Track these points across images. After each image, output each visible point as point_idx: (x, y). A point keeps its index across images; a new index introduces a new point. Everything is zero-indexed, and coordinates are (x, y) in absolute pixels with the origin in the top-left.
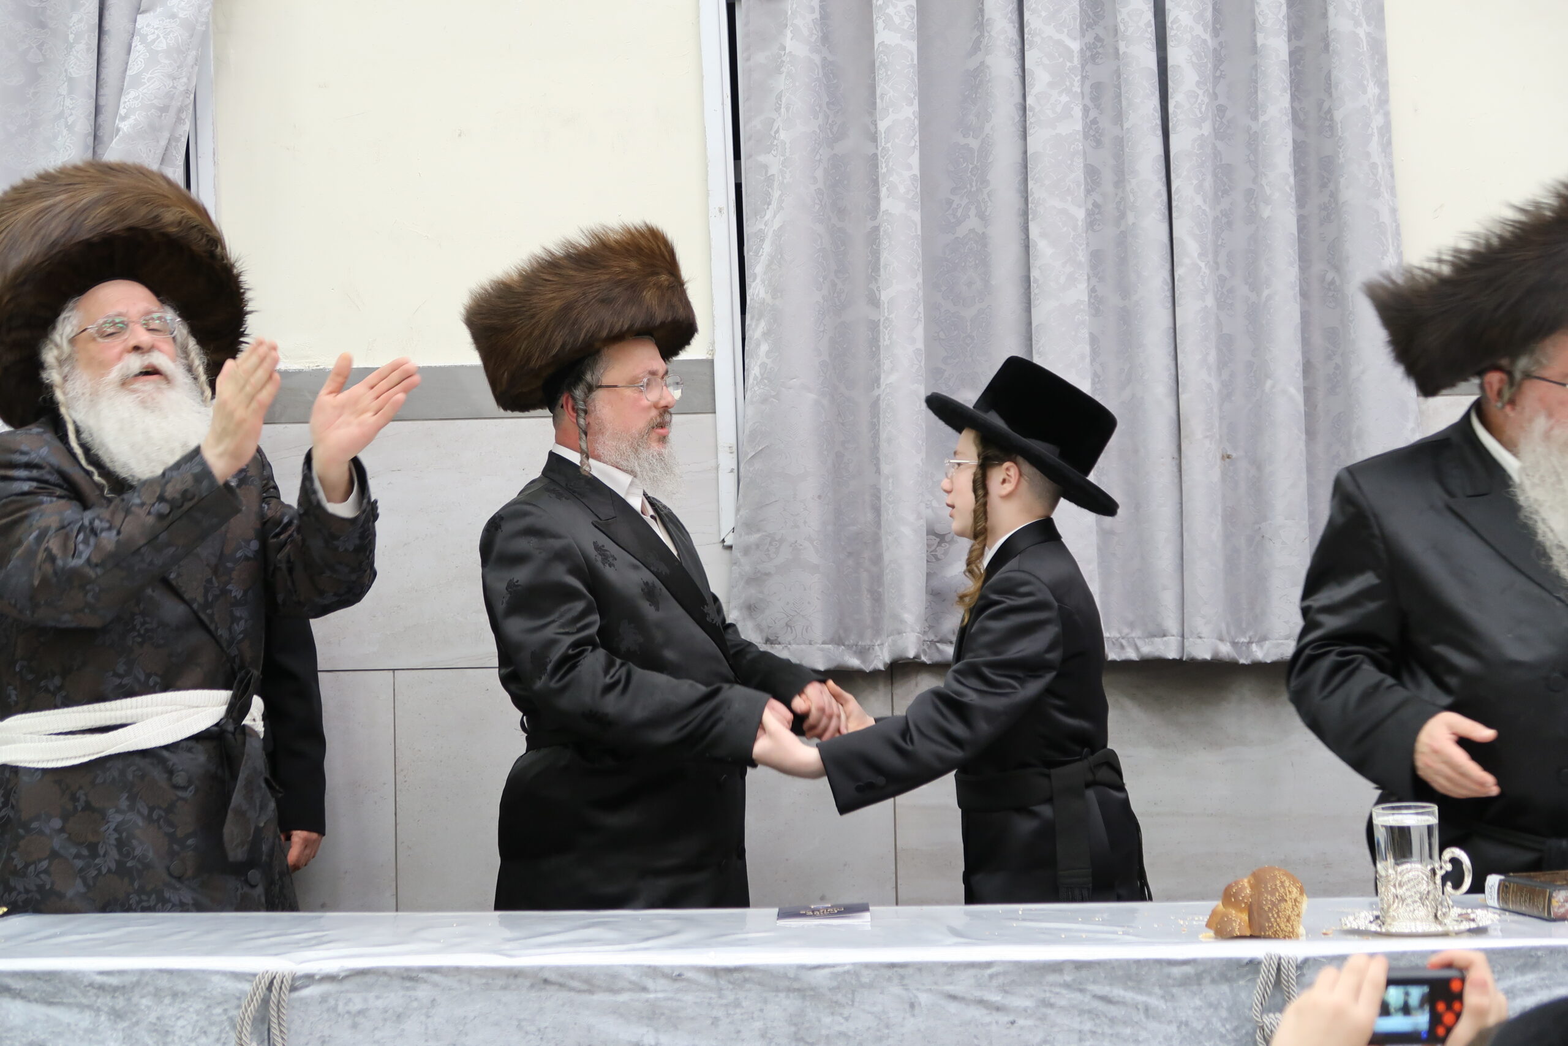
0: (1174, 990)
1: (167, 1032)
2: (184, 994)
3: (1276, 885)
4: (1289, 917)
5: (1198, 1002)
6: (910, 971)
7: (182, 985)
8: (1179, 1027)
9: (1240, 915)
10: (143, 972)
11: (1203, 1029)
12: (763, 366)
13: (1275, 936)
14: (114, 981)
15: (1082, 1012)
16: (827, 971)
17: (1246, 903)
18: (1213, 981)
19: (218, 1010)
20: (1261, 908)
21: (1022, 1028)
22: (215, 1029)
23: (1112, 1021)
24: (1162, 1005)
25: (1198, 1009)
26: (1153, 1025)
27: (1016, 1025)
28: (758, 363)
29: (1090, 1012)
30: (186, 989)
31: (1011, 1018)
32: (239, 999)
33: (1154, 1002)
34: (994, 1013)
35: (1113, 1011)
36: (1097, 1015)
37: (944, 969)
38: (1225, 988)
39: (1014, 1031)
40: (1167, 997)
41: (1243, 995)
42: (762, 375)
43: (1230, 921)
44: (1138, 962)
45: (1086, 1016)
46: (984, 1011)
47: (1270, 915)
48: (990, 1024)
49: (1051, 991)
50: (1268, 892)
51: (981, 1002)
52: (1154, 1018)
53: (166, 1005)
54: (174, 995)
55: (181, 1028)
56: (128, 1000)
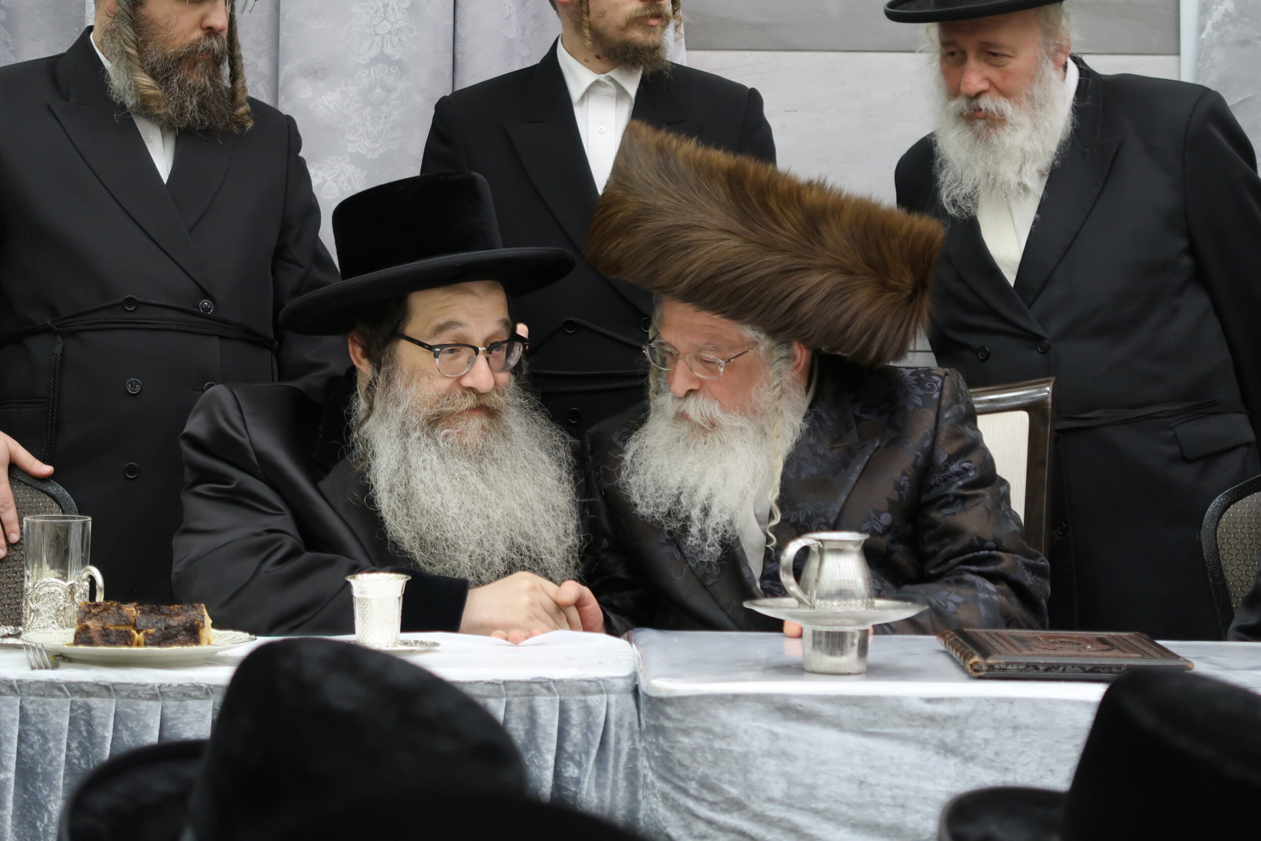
1: (1007, 769)
2: (1027, 727)
7: (1024, 717)
10: (979, 700)
14: (943, 709)
30: (1030, 721)
53: (1006, 739)
54: (1015, 728)
55: (1024, 765)
56: (961, 732)
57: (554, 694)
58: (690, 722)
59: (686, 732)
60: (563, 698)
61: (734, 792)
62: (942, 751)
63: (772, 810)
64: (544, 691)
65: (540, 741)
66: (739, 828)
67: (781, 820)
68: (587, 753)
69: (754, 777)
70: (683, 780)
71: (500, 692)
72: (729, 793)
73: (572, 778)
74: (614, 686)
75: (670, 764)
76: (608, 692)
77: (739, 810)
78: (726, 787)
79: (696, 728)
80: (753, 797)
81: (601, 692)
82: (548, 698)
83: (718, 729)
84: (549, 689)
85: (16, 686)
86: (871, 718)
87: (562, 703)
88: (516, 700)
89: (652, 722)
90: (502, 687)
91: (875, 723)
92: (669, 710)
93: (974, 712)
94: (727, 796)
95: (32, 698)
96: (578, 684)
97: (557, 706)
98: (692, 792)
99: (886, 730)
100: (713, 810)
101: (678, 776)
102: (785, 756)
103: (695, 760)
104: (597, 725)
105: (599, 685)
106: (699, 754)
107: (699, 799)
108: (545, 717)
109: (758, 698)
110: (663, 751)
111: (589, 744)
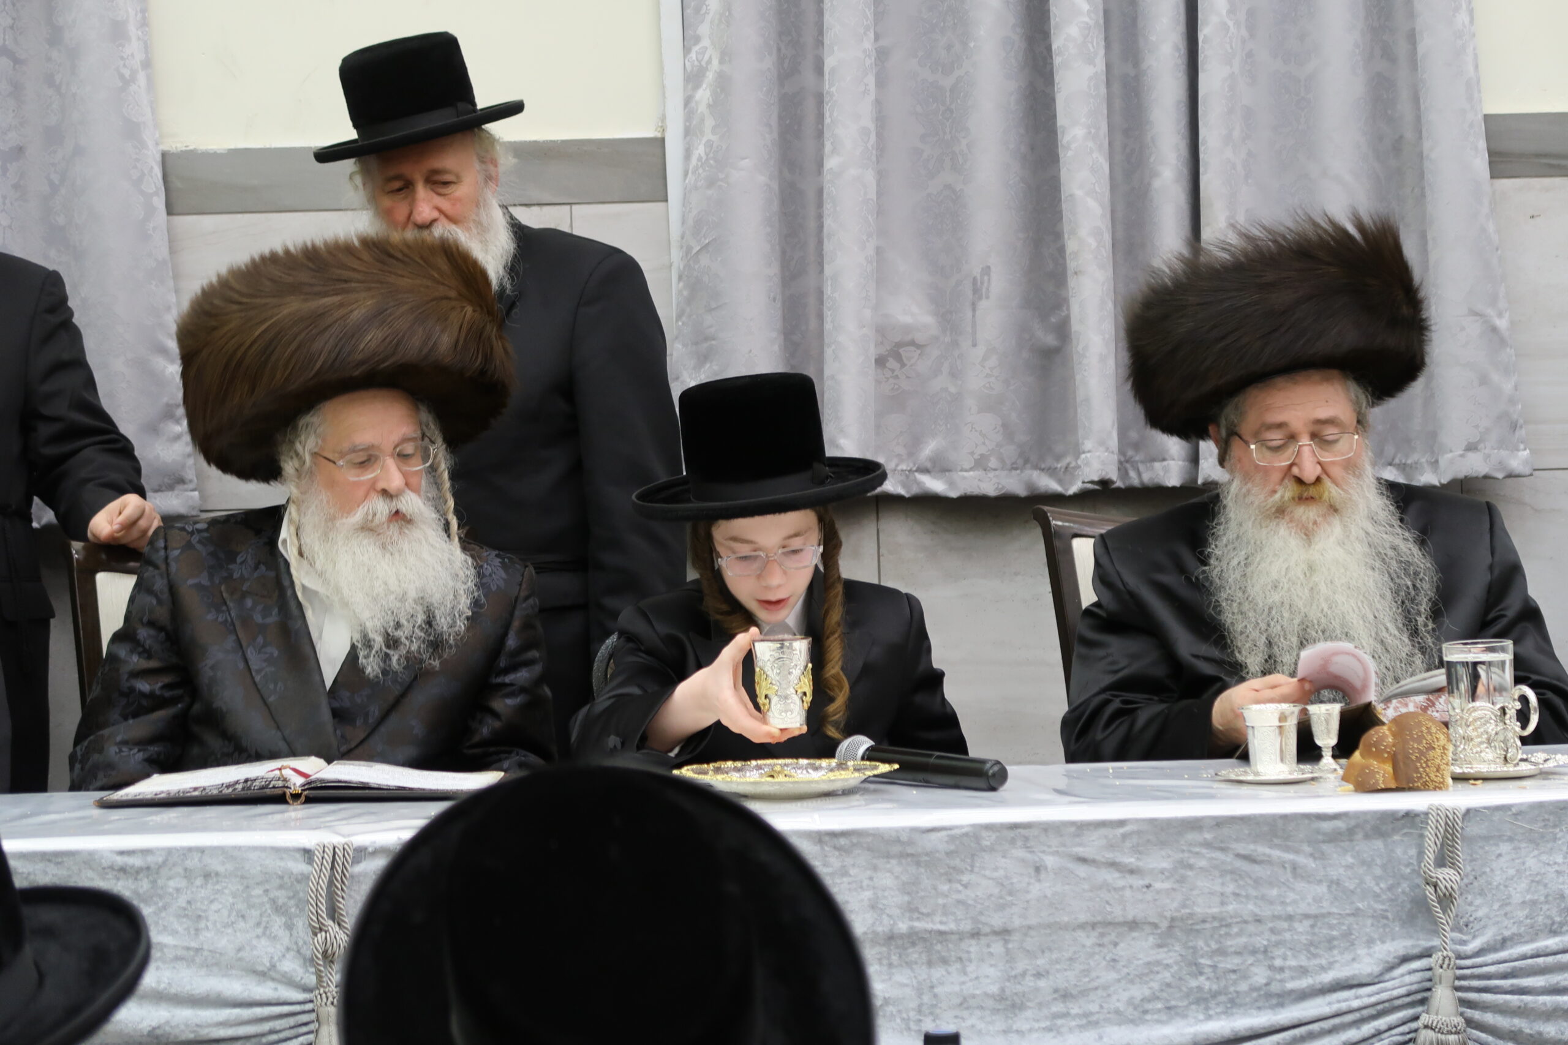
0: (1325, 847)
1: (199, 917)
2: (217, 874)
3: (1422, 732)
4: (1439, 765)
5: (1350, 860)
6: (1035, 832)
7: (215, 864)
8: (1329, 887)
9: (1382, 766)
10: (170, 851)
11: (1356, 888)
12: (709, 144)
13: (1425, 787)
14: (136, 861)
15: (1223, 873)
16: (944, 833)
17: (1388, 753)
18: (1367, 837)
19: (258, 891)
20: (1407, 757)
21: (1158, 892)
22: (255, 913)
23: (1257, 882)
24: (1311, 864)
25: (1349, 867)
26: (1300, 885)
27: (1151, 889)
28: (703, 142)
29: (1232, 872)
30: (221, 869)
31: (1146, 882)
32: (281, 877)
33: (1302, 860)
34: (1127, 876)
35: (1258, 870)
36: (1240, 875)
37: (1073, 829)
38: (1378, 844)
39: (1149, 896)
40: (1319, 856)
41: (1399, 851)
42: (707, 155)
43: (1373, 773)
44: (1285, 817)
45: (1228, 877)
46: (1117, 875)
47: (1419, 764)
48: (1123, 888)
49: (1190, 852)
50: (1414, 740)
51: (1113, 865)
52: (1302, 877)
53: (197, 887)
54: (207, 876)
55: (216, 912)
56: (154, 882)
93: (165, 862)
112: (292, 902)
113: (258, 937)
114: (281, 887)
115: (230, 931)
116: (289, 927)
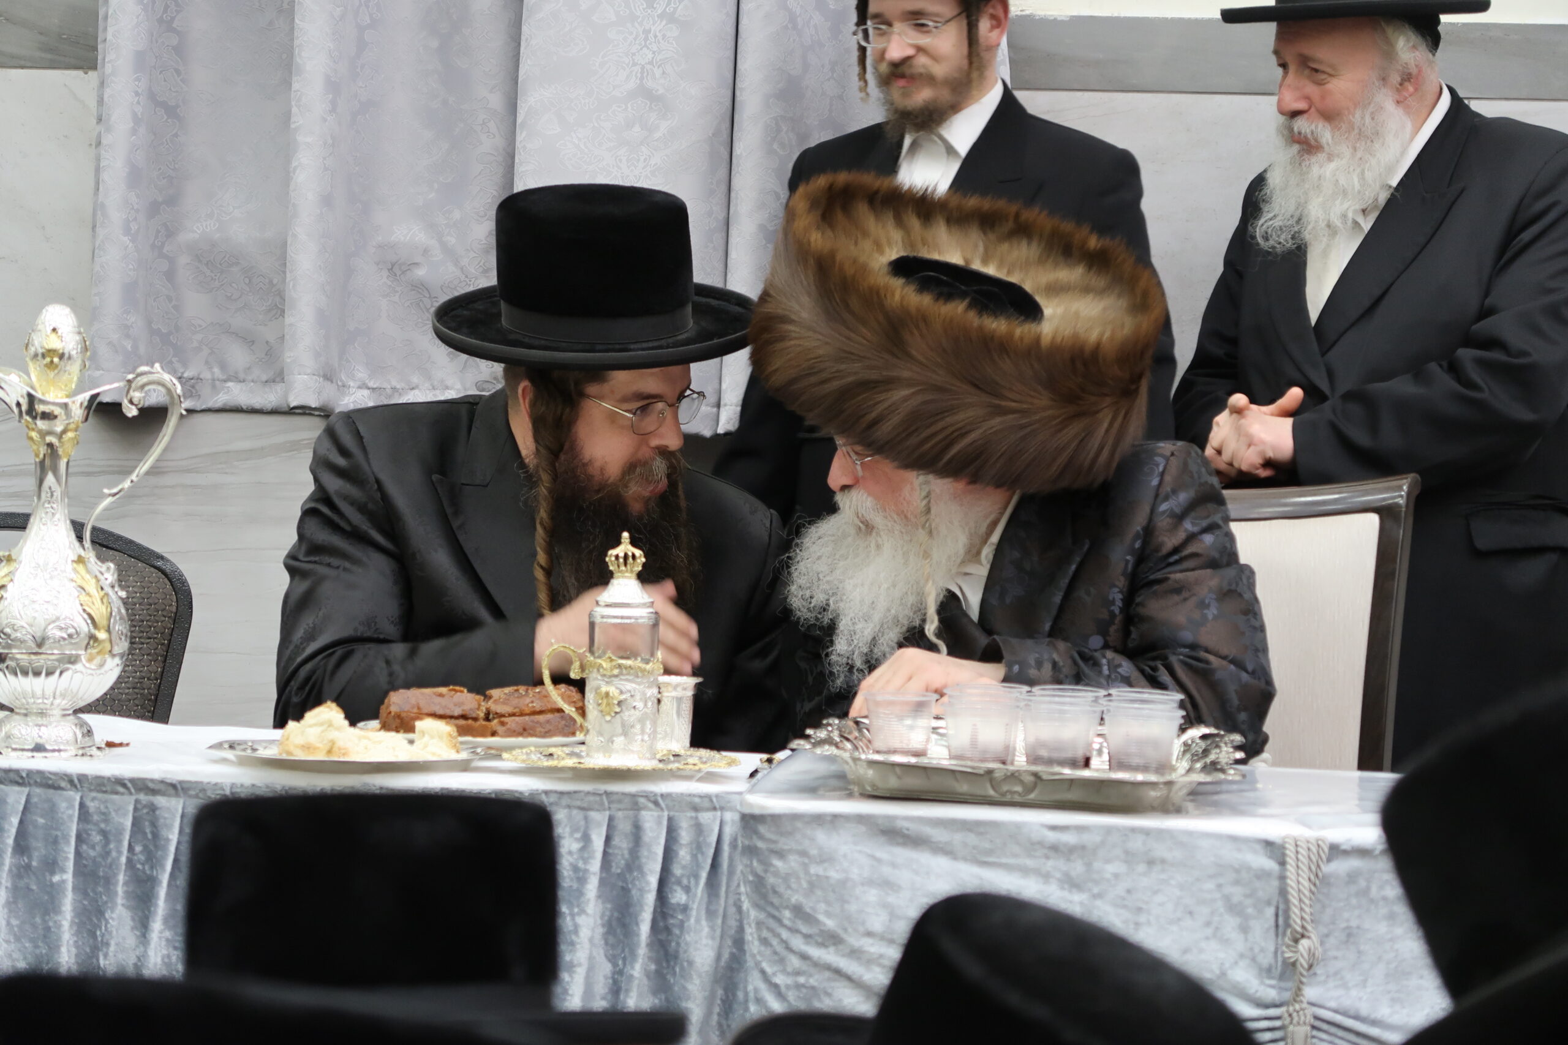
1: (1140, 909)
2: (1163, 861)
7: (1160, 850)
10: (1110, 831)
14: (1070, 839)
19: (1210, 885)
22: (1205, 910)
30: (1168, 856)
32: (1237, 871)
53: (1139, 874)
54: (1151, 862)
55: (1160, 905)
56: (1089, 865)
57: (662, 809)
58: (784, 844)
59: (781, 854)
60: (672, 814)
61: (830, 924)
62: (1066, 886)
63: (872, 945)
64: (651, 805)
65: (644, 860)
66: (835, 965)
67: (881, 956)
68: (697, 877)
69: (853, 907)
70: (777, 908)
71: (602, 804)
72: (825, 925)
73: (679, 904)
74: (729, 802)
75: (764, 890)
76: (722, 809)
77: (835, 944)
78: (821, 917)
79: (790, 851)
80: (850, 930)
81: (715, 809)
82: (655, 814)
83: (814, 852)
84: (656, 803)
85: (76, 781)
86: (987, 845)
87: (670, 820)
88: (620, 814)
89: (747, 843)
90: (604, 797)
91: (990, 852)
92: (762, 829)
93: (1103, 843)
94: (822, 928)
95: (94, 794)
96: (688, 799)
97: (665, 823)
98: (787, 922)
99: (1004, 860)
100: (807, 943)
101: (772, 904)
102: (887, 885)
103: (789, 887)
104: (709, 845)
105: (711, 801)
106: (793, 880)
107: (794, 931)
108: (650, 834)
109: (860, 819)
110: (756, 875)
111: (698, 866)
112: (1248, 902)
113: (1207, 938)
114: (1237, 882)
115: (1175, 928)
116: (1244, 929)
